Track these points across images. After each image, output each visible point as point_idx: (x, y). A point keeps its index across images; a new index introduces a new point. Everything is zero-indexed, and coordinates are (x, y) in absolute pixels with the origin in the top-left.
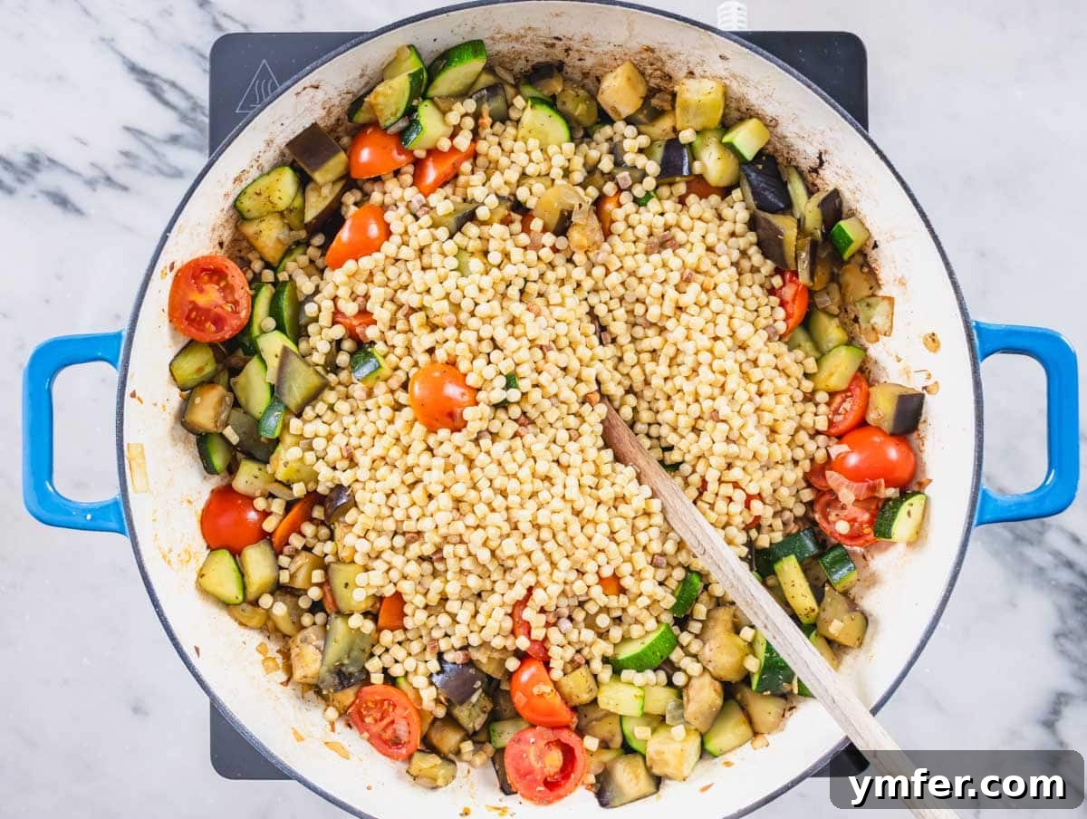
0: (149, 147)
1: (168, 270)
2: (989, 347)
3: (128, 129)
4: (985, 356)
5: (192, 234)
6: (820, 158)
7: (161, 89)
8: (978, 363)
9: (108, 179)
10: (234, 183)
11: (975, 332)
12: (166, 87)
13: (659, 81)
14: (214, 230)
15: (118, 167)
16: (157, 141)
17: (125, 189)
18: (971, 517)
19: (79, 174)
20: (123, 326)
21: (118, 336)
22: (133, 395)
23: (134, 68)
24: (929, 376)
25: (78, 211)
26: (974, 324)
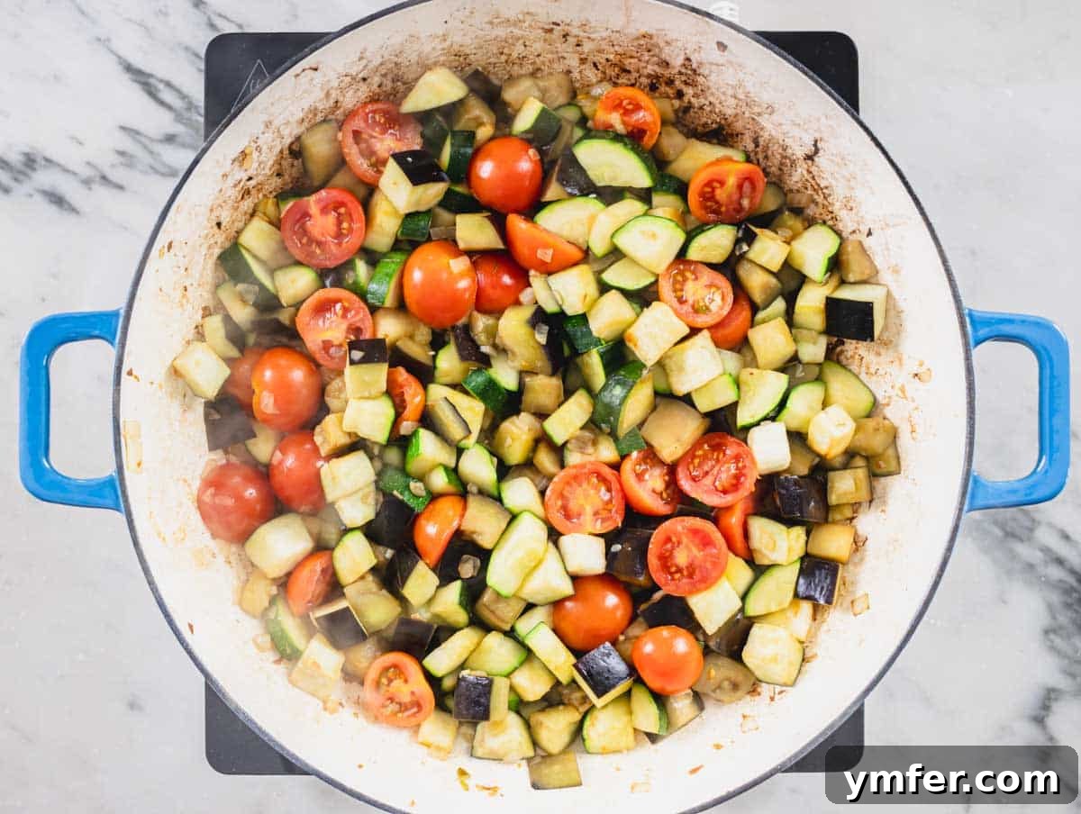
0: (145, 147)
1: (166, 249)
2: (983, 332)
3: (123, 128)
4: (978, 343)
5: (190, 214)
6: (815, 145)
7: (156, 89)
8: (970, 350)
9: (104, 178)
10: (232, 164)
11: (968, 320)
12: (161, 86)
13: (656, 68)
14: (212, 210)
15: (113, 166)
16: (152, 140)
17: (121, 188)
18: (962, 503)
19: (75, 174)
20: (121, 304)
21: (116, 314)
22: (130, 373)
23: (129, 68)
24: (921, 364)
25: (73, 210)
26: (966, 311)
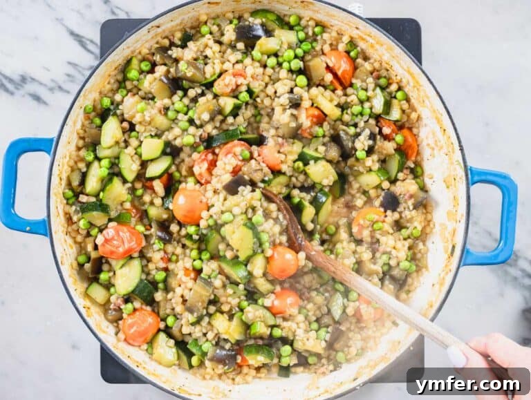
0: (80, 72)
2: (476, 178)
3: (69, 63)
4: (473, 184)
7: (86, 44)
8: (469, 187)
9: (60, 88)
11: (469, 172)
12: (88, 42)
15: (64, 82)
16: (83, 68)
17: (68, 92)
18: (460, 263)
19: (45, 85)
23: (72, 33)
25: (45, 103)
26: (469, 167)
